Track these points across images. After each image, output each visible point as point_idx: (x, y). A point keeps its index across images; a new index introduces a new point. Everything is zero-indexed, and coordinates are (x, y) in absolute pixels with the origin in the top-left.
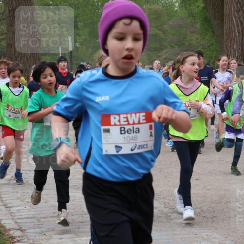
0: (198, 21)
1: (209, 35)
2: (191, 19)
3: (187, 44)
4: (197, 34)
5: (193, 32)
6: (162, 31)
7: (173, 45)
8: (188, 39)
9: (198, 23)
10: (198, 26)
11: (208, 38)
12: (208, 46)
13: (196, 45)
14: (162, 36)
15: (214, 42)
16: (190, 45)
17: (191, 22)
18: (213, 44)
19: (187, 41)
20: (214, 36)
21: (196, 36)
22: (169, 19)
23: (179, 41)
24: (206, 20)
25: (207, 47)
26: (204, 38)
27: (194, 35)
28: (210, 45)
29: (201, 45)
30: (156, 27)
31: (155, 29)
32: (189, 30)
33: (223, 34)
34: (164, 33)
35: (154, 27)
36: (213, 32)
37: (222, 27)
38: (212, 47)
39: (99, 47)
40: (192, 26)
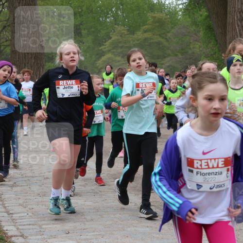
0: (201, 30)
1: (212, 43)
2: (194, 27)
3: (190, 52)
4: (200, 43)
5: (196, 41)
6: (166, 39)
7: (176, 53)
8: (192, 47)
9: (201, 32)
10: (201, 34)
11: (212, 46)
12: (211, 55)
13: (199, 53)
14: (166, 43)
15: (217, 50)
16: (193, 53)
17: (195, 30)
18: (216, 53)
19: (190, 49)
20: (217, 45)
21: (199, 44)
22: (172, 28)
23: (182, 49)
24: (209, 28)
25: (209, 55)
26: (207, 46)
27: (197, 43)
28: (213, 53)
29: (204, 53)
30: (160, 35)
31: (158, 37)
32: (192, 38)
33: (226, 43)
34: (167, 40)
35: (157, 35)
36: (217, 41)
37: (225, 36)
38: (214, 56)
39: (102, 54)
40: (195, 34)
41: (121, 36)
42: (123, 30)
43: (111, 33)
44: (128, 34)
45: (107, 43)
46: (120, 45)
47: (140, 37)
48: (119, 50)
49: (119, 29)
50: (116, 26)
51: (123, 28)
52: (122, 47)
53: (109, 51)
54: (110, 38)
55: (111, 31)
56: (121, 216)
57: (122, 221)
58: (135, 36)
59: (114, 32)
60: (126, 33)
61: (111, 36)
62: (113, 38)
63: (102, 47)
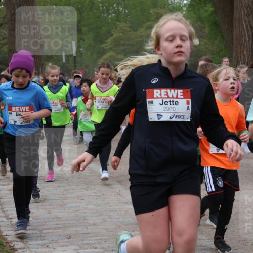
0: (207, 26)
1: (218, 40)
2: (199, 23)
4: (206, 39)
9: (207, 28)
10: (207, 30)
11: (217, 43)
12: (217, 52)
13: (204, 50)
15: (223, 47)
16: (199, 50)
17: (200, 26)
18: (222, 50)
20: (223, 41)
21: (205, 41)
24: (215, 24)
25: (215, 52)
26: (213, 43)
27: (202, 40)
28: (218, 50)
29: (210, 50)
33: (233, 39)
36: (223, 37)
37: (232, 32)
38: (221, 53)
39: (103, 52)
40: (201, 31)
41: (123, 33)
42: (125, 27)
43: (113, 30)
44: (130, 31)
45: (109, 41)
46: (122, 42)
47: (142, 34)
48: (122, 48)
49: (121, 25)
50: (118, 23)
51: (125, 24)
52: (124, 45)
53: (111, 49)
54: (112, 35)
55: (113, 29)
56: (124, 220)
57: (126, 225)
58: (138, 33)
59: (116, 28)
60: (128, 30)
61: (113, 33)
62: (115, 36)
63: (104, 45)
